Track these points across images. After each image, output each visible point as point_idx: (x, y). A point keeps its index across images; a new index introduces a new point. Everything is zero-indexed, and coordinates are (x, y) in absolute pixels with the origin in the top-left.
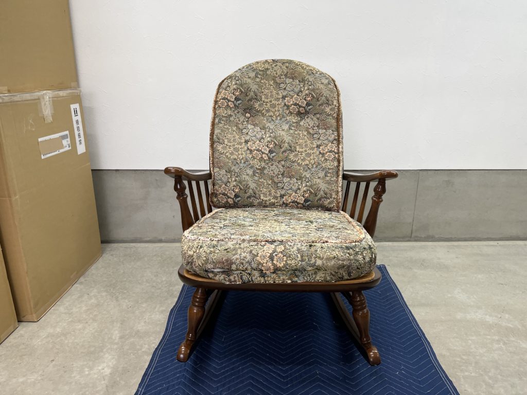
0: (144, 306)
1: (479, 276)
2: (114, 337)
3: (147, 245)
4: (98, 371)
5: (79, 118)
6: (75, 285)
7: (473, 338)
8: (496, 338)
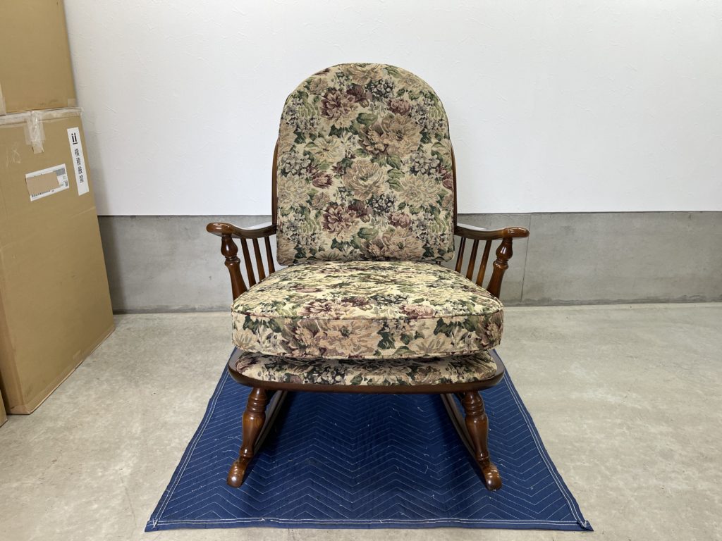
0: (172, 392)
1: (604, 348)
2: (134, 431)
3: (175, 315)
4: (114, 471)
5: (79, 146)
6: (81, 368)
7: (590, 422)
8: (619, 421)
